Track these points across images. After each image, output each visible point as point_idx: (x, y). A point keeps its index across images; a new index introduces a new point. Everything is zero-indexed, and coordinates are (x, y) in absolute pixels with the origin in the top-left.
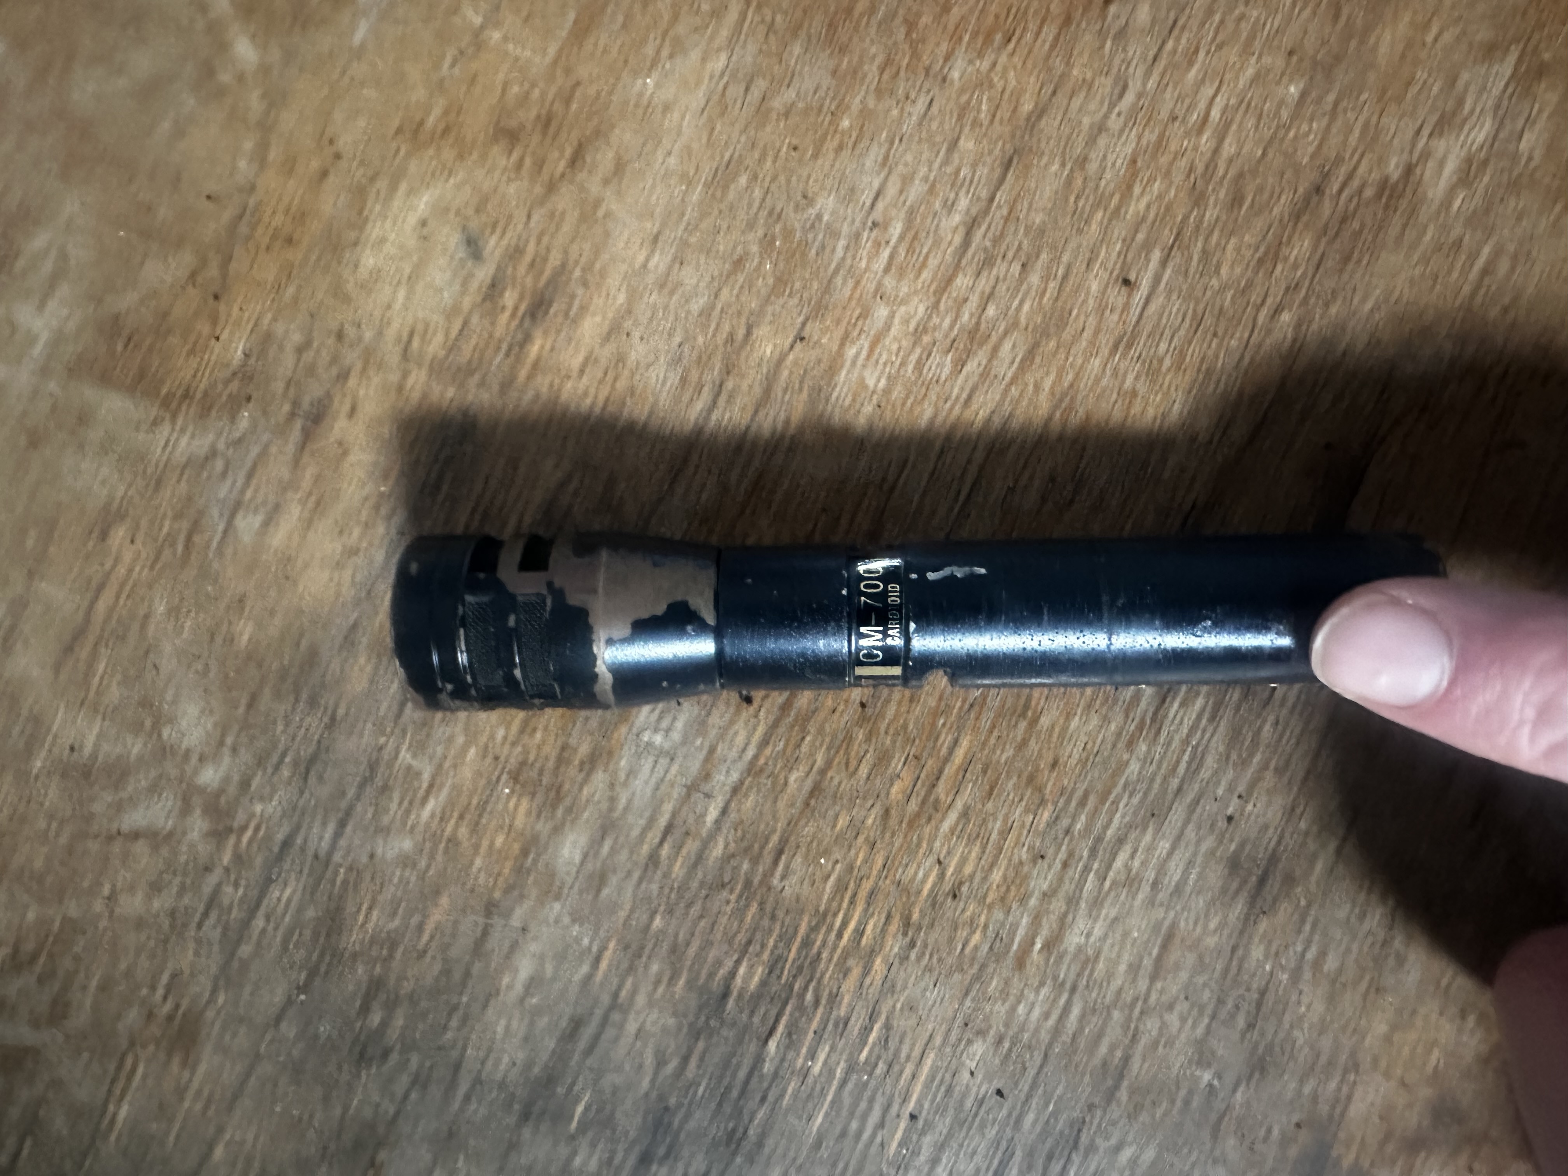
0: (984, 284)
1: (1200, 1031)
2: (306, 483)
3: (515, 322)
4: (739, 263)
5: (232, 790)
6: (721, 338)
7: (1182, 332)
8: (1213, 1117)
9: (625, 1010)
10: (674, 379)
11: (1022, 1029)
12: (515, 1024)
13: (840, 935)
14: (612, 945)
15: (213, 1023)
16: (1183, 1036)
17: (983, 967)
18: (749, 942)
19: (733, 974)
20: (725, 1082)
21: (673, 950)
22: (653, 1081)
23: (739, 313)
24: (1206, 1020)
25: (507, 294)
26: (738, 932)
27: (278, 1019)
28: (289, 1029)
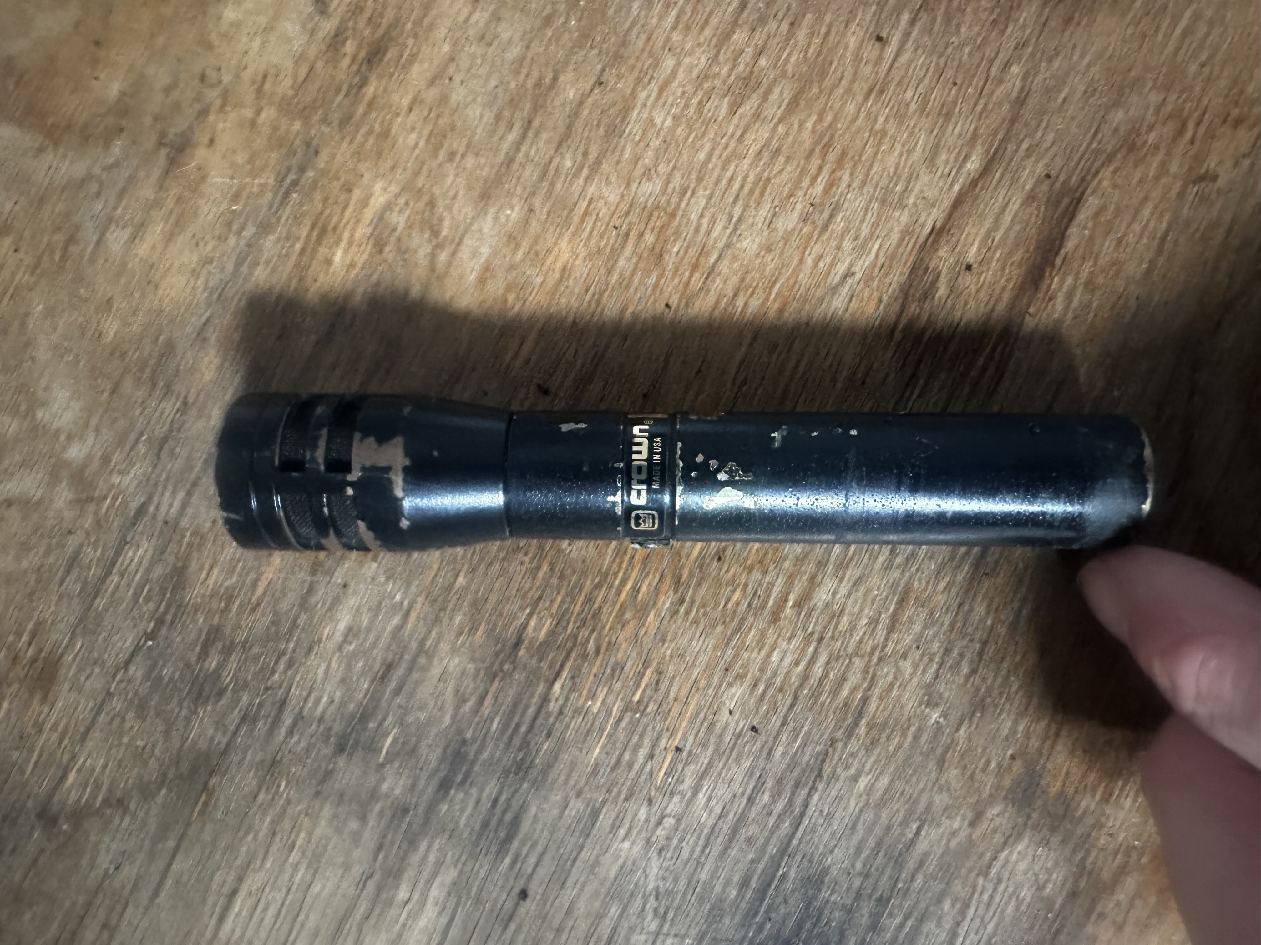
0: (759, 38)
1: (929, 677)
2: (170, 203)
3: (355, 67)
4: (548, 21)
5: (95, 464)
6: (530, 84)
7: (926, 81)
8: (939, 751)
9: (430, 655)
10: (489, 117)
11: (775, 674)
12: (334, 665)
13: (619, 593)
14: (420, 600)
15: (70, 667)
16: (915, 680)
17: (743, 619)
18: (540, 598)
19: (525, 626)
20: (516, 719)
21: (475, 604)
22: (454, 717)
23: (547, 64)
24: (935, 666)
25: (348, 43)
26: (531, 589)
27: (127, 663)
28: (136, 671)
